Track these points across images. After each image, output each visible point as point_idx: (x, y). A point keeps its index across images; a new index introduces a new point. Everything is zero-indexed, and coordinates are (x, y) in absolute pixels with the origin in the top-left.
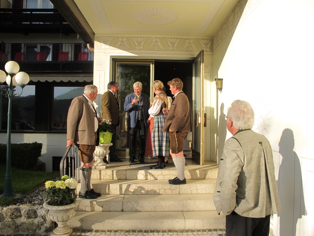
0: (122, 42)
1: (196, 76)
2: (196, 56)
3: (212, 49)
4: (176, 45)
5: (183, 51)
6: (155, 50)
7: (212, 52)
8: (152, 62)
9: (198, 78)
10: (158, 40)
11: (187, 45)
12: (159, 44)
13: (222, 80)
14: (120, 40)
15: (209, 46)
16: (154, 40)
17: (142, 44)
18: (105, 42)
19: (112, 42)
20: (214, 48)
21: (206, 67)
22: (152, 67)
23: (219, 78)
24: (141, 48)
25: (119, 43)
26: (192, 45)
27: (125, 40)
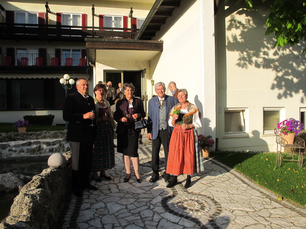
0: (109, 63)
1: (143, 77)
2: (143, 69)
3: (150, 66)
4: (133, 64)
5: (136, 67)
6: (124, 67)
7: (150, 67)
8: (122, 72)
9: (143, 79)
10: (125, 62)
11: (138, 64)
12: (126, 64)
13: (154, 81)
14: (108, 62)
15: (148, 65)
16: (123, 62)
17: (118, 64)
18: (101, 63)
19: (104, 63)
20: (151, 66)
21: (147, 74)
22: (122, 74)
23: (153, 80)
24: (118, 66)
25: (107, 63)
26: (141, 64)
27: (110, 62)
